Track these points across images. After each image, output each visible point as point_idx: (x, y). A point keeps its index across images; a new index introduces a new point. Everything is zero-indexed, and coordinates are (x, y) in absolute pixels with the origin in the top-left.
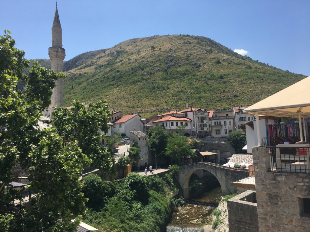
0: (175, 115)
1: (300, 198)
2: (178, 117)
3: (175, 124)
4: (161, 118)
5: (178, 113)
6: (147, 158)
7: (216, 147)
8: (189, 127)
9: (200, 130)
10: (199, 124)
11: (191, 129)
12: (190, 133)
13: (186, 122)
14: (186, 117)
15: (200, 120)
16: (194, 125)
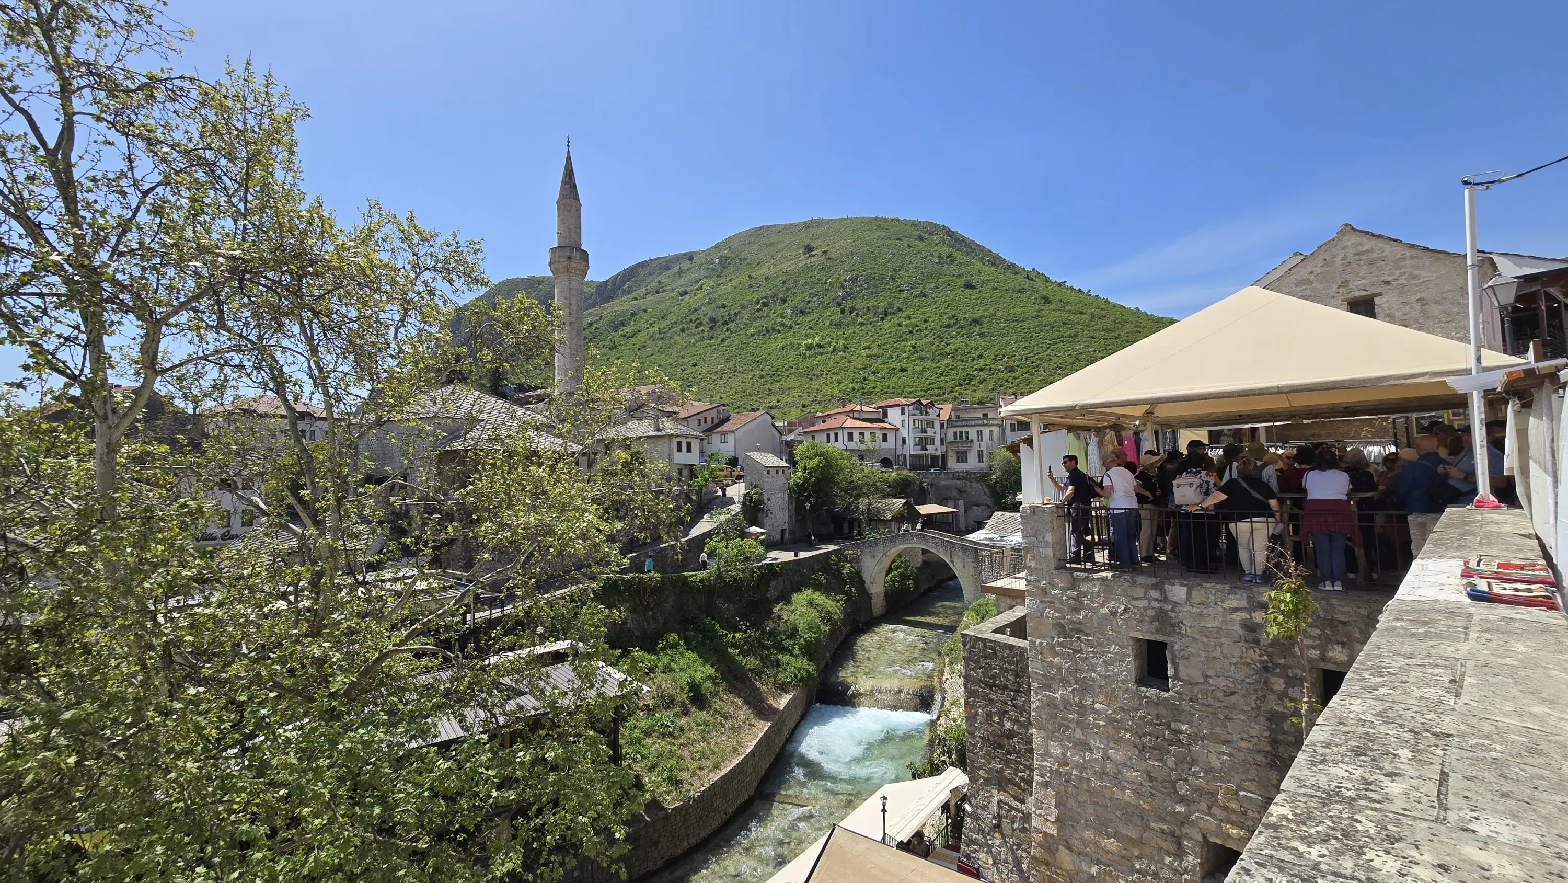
0: (856, 415)
1: (1138, 640)
2: (864, 420)
3: (856, 436)
4: (824, 421)
5: (865, 408)
6: (786, 519)
7: (955, 493)
8: (890, 444)
9: (918, 451)
10: (915, 438)
11: (896, 449)
12: (892, 460)
13: (885, 432)
14: (886, 420)
15: (919, 427)
16: (904, 439)
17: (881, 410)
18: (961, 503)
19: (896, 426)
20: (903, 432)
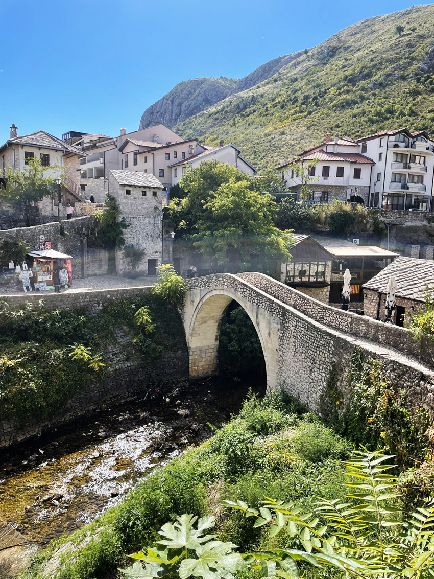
8: (364, 180)
9: (397, 189)
10: (394, 174)
11: (370, 187)
12: (363, 198)
13: (357, 167)
14: (364, 154)
15: (402, 162)
16: (379, 174)
17: (361, 144)
19: (372, 161)
20: (380, 167)
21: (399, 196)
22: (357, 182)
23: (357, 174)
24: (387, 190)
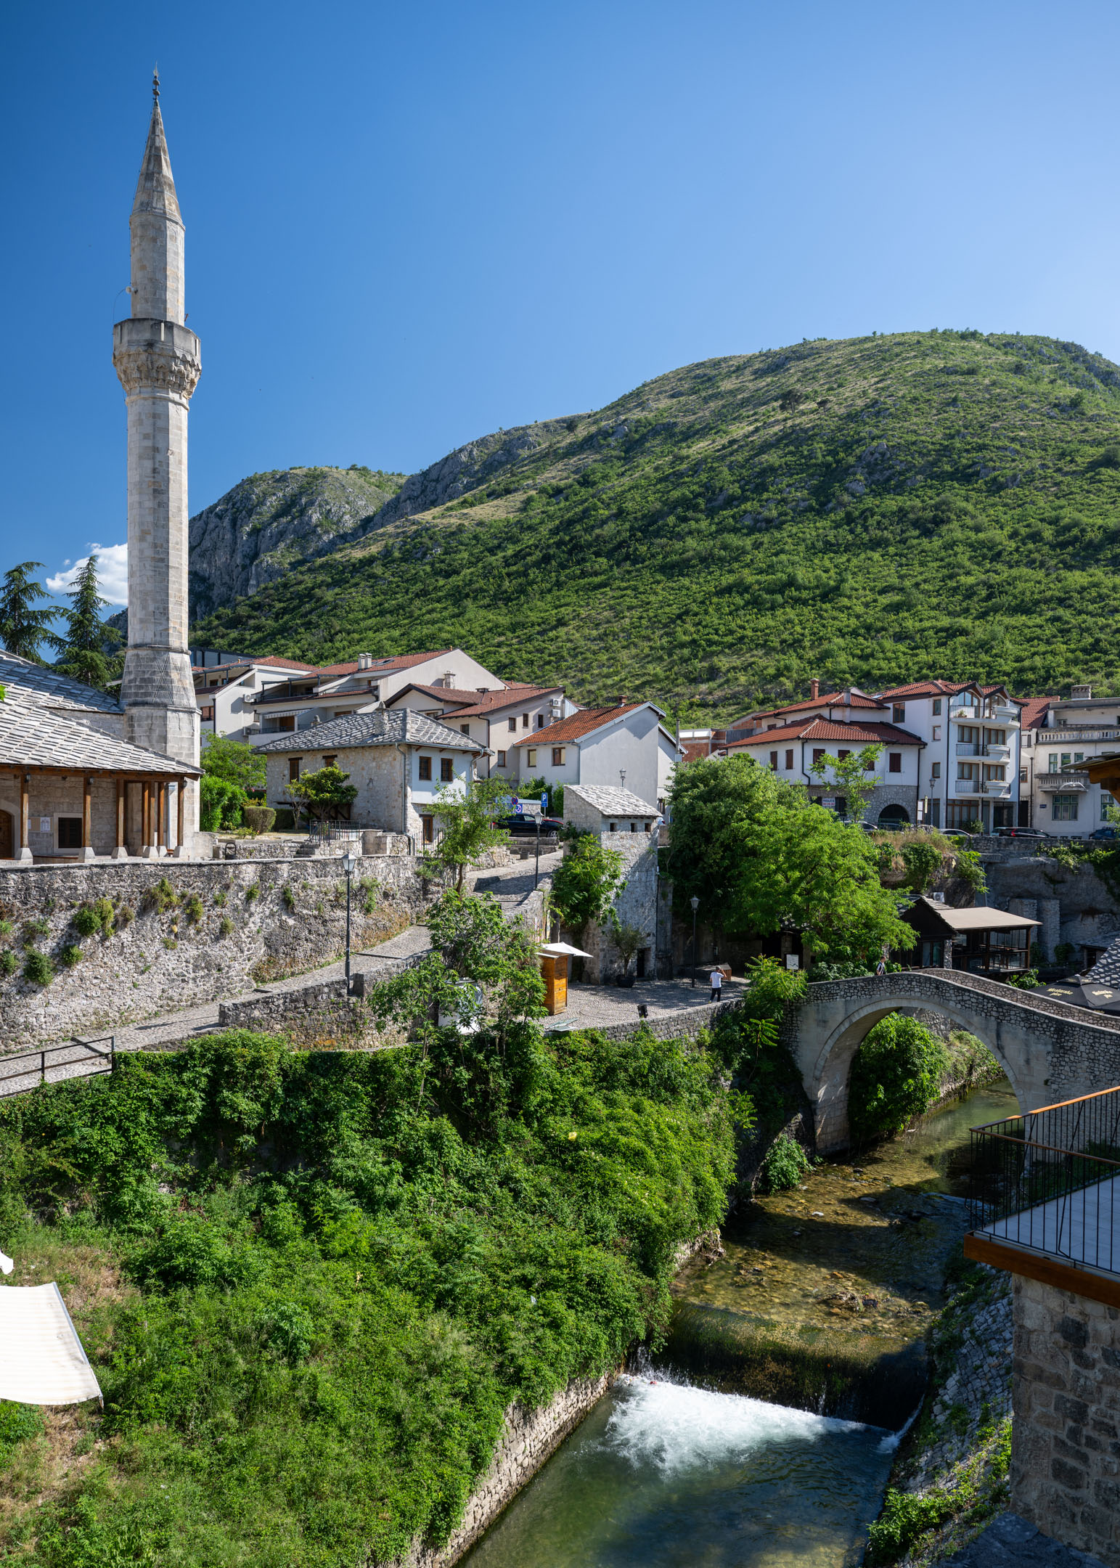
3: (832, 758)
4: (771, 727)
5: (856, 702)
6: (652, 925)
7: (1039, 885)
8: (907, 776)
9: (966, 791)
10: (961, 764)
11: (918, 787)
12: (908, 809)
13: (896, 750)
14: (899, 725)
15: (970, 741)
16: (936, 766)
17: (890, 705)
18: (1052, 907)
19: (919, 739)
20: (935, 752)
21: (970, 804)
22: (894, 779)
23: (895, 764)
24: (953, 795)
